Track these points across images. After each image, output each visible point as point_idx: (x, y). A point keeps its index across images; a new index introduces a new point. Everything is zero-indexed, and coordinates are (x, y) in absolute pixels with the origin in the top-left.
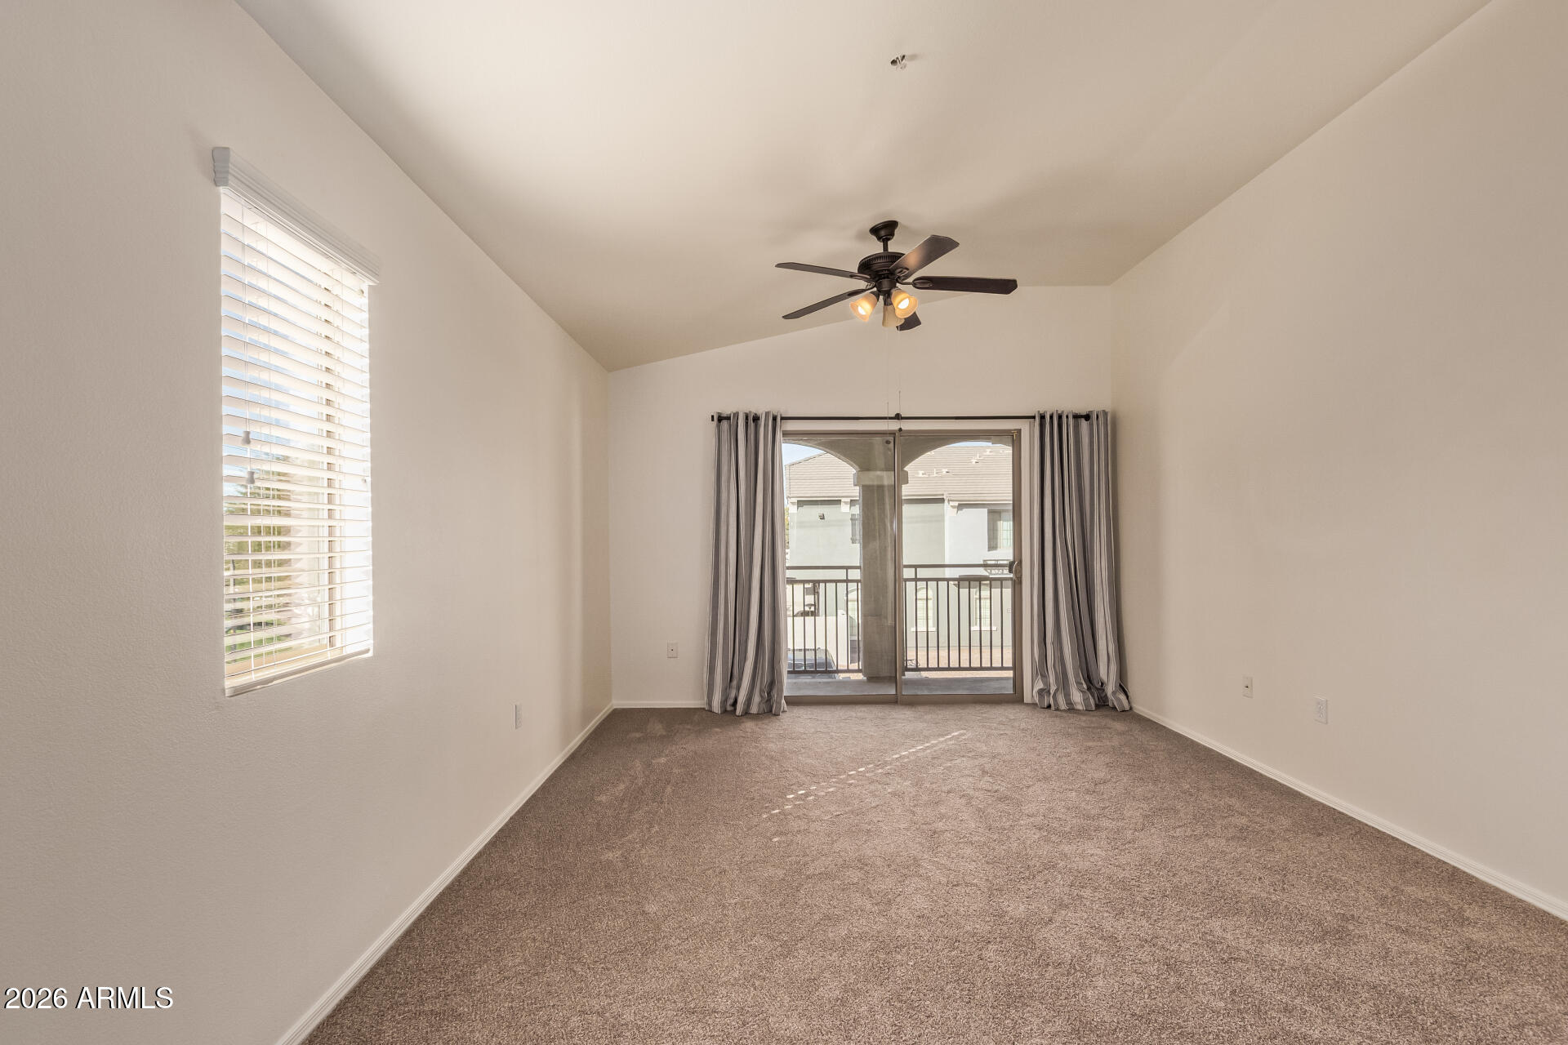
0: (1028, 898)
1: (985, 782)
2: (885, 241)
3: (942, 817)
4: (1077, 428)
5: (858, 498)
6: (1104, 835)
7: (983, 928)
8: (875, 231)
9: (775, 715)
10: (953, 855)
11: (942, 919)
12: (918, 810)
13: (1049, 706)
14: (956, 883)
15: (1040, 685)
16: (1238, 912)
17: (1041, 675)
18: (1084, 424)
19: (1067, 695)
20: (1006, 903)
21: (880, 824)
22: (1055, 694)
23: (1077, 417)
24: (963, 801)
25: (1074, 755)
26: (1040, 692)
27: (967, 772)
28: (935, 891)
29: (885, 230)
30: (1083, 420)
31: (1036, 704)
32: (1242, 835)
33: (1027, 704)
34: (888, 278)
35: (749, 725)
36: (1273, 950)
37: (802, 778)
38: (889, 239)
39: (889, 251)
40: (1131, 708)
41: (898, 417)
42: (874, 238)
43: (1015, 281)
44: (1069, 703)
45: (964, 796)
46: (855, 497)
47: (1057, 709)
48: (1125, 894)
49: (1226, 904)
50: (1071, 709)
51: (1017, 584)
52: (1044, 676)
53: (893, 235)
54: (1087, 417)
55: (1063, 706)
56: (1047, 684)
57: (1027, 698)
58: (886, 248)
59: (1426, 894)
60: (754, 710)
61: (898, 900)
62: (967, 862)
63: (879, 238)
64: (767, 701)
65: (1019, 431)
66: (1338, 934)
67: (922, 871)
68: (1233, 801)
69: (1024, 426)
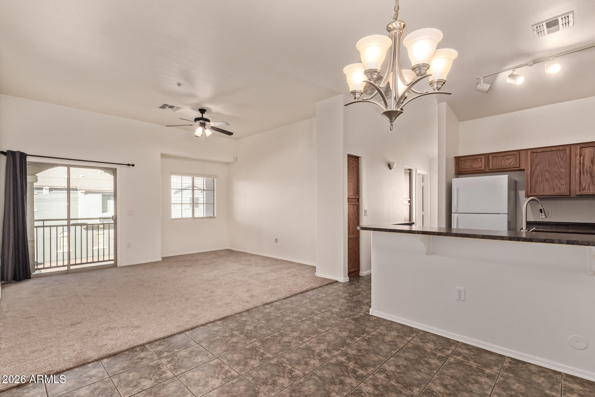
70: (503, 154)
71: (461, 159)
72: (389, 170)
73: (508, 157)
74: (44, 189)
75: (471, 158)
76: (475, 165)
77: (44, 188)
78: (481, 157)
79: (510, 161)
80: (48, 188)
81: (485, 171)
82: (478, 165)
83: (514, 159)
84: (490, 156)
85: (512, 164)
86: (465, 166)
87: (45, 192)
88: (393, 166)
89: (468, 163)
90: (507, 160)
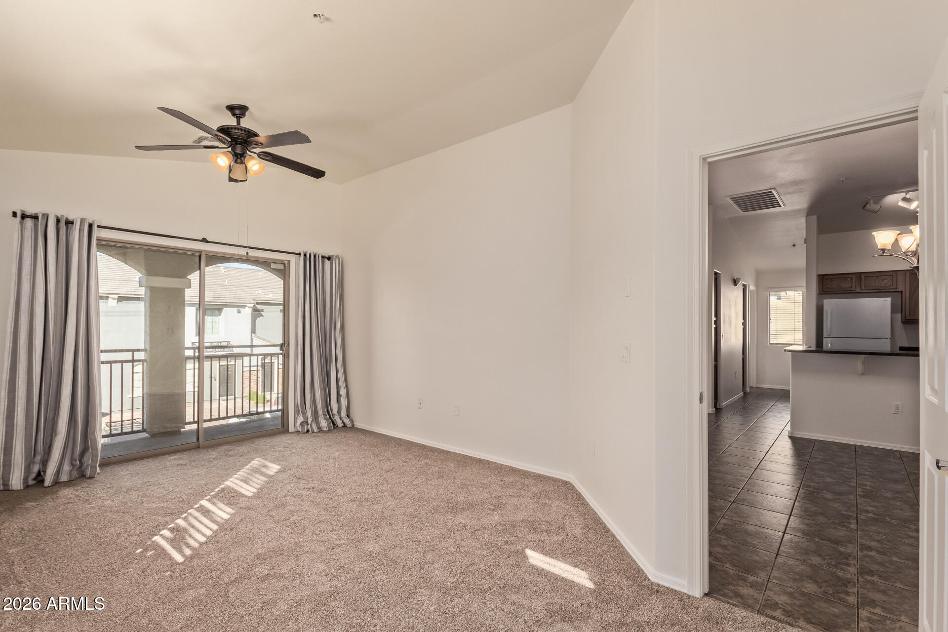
0: (375, 540)
1: (302, 484)
2: (238, 118)
3: (292, 513)
4: (323, 263)
5: (143, 296)
6: (386, 494)
7: (365, 565)
8: (231, 108)
9: (90, 478)
10: (317, 533)
11: (340, 571)
12: (273, 513)
13: (308, 431)
14: (331, 548)
15: (301, 419)
16: (463, 510)
17: (302, 413)
18: (327, 262)
19: (318, 423)
20: (367, 547)
21: (253, 531)
22: (311, 424)
23: (323, 257)
24: (297, 499)
25: (341, 457)
26: (302, 424)
27: (287, 481)
28: (323, 557)
29: (238, 111)
30: (326, 260)
31: (299, 431)
32: (441, 475)
33: (292, 433)
34: (241, 144)
35: (67, 492)
36: (485, 521)
37: (160, 519)
38: (242, 117)
39: (241, 125)
40: (353, 425)
41: (204, 240)
42: (229, 113)
43: (324, 172)
44: (319, 428)
45: (296, 496)
46: (142, 295)
47: (313, 432)
48: (417, 520)
49: (455, 508)
50: (320, 430)
51: (286, 356)
52: (304, 414)
53: (244, 115)
54: (329, 258)
55: (316, 430)
56: (306, 418)
57: (291, 429)
58: (239, 123)
59: (511, 479)
60: (64, 478)
61: (305, 571)
62: (328, 533)
63: (234, 115)
64: (79, 468)
65: (289, 262)
66: (499, 506)
67: (306, 549)
68: (427, 461)
69: (293, 259)
70: (878, 274)
71: (827, 277)
72: (733, 286)
73: (884, 277)
74: (109, 299)
75: (840, 276)
76: (843, 284)
77: (110, 296)
78: (851, 276)
79: (885, 282)
80: (116, 296)
81: (856, 292)
82: (846, 285)
83: (890, 281)
84: (862, 276)
85: (888, 285)
86: (832, 286)
87: (112, 303)
88: (738, 283)
89: (834, 282)
90: (883, 280)
